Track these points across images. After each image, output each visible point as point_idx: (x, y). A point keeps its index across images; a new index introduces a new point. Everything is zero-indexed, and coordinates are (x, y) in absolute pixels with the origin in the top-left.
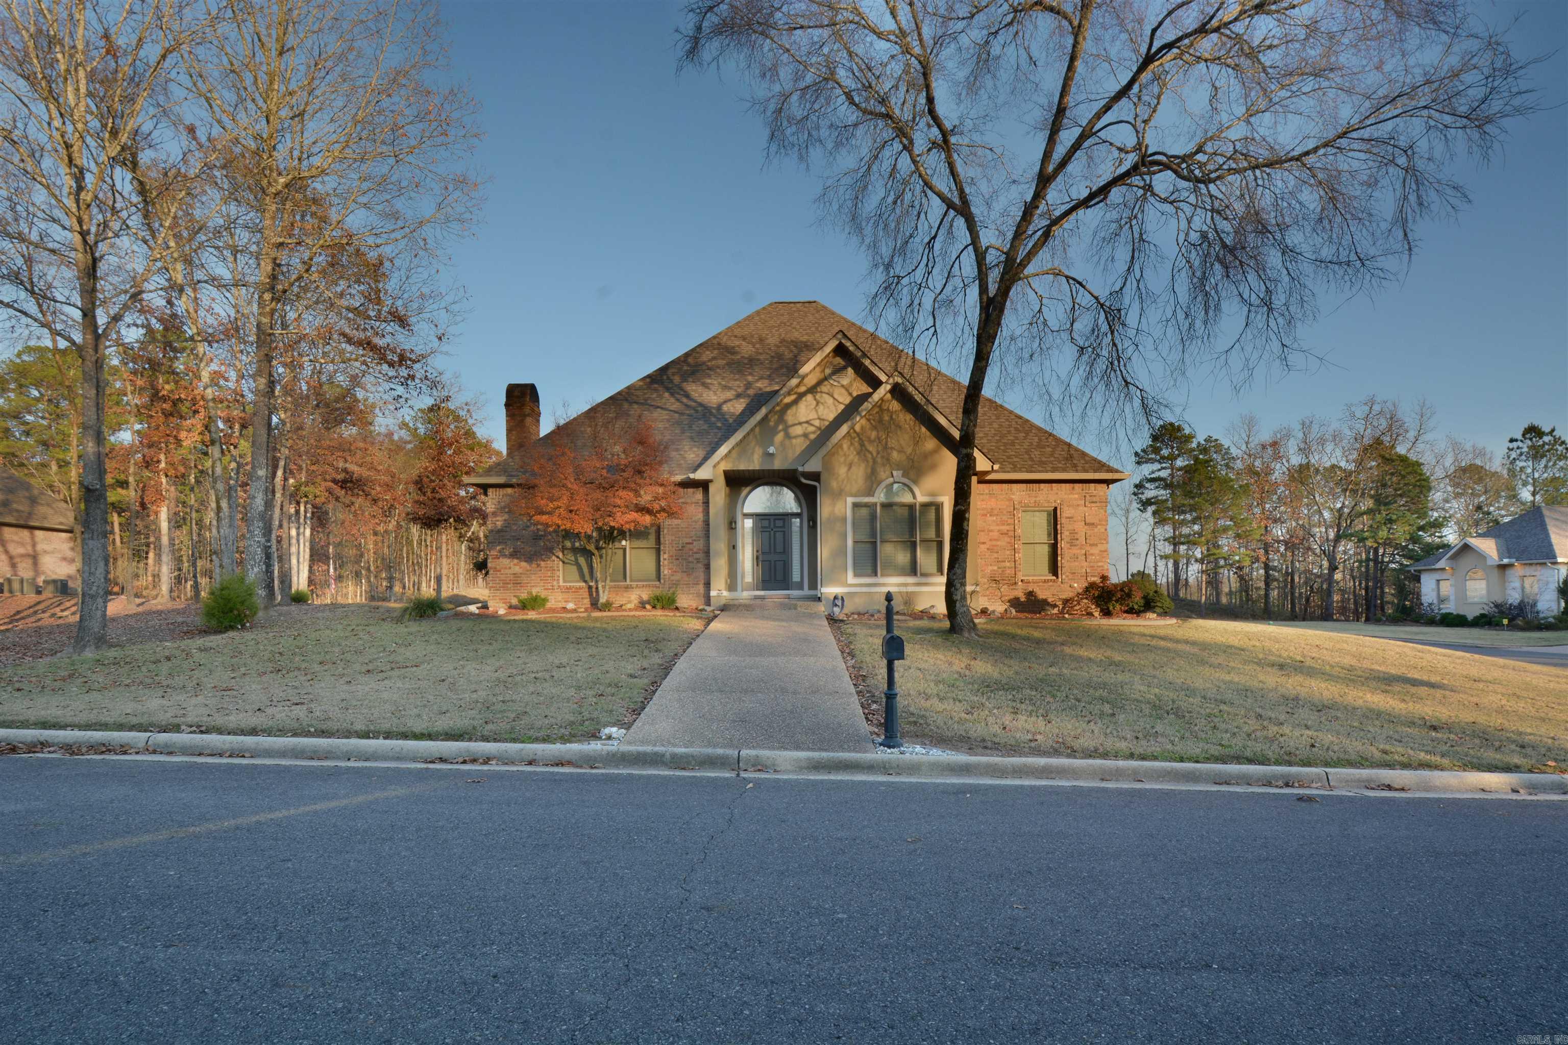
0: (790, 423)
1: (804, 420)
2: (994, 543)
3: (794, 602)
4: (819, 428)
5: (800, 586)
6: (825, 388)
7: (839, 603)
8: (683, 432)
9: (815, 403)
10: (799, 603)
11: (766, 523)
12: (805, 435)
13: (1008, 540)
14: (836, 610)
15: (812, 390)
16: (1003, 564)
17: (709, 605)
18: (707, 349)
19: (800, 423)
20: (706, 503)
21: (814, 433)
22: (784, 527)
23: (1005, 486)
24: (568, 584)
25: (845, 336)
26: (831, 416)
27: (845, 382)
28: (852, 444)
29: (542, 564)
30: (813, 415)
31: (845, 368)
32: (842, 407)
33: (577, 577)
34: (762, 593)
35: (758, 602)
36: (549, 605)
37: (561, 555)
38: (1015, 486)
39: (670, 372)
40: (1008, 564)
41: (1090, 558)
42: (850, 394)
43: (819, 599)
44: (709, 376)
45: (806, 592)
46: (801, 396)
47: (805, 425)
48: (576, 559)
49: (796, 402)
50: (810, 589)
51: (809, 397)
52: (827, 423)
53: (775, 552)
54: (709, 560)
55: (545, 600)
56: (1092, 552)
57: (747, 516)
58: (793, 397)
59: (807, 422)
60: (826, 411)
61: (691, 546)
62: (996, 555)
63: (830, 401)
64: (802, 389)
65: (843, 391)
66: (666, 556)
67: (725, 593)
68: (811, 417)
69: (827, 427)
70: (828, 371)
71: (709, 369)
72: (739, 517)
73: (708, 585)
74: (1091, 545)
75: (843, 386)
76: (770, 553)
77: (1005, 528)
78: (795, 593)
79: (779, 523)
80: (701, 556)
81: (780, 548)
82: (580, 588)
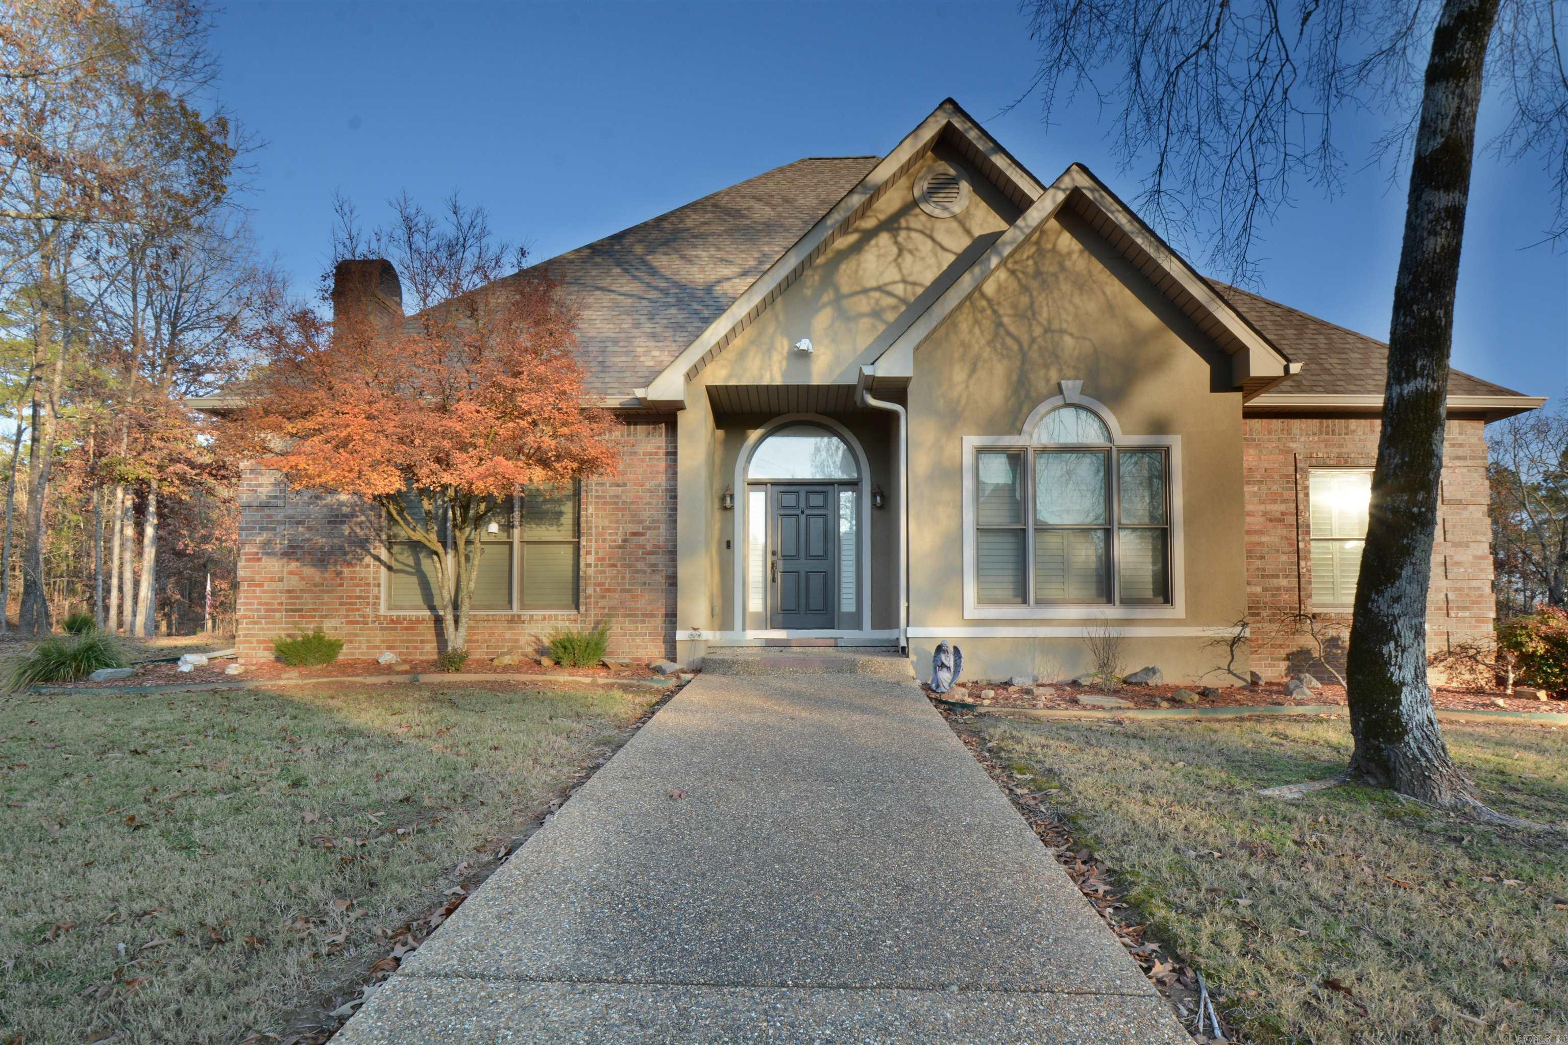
0: (845, 289)
1: (873, 283)
2: (1255, 538)
3: (847, 656)
4: (903, 300)
5: (855, 622)
6: (916, 221)
7: (949, 660)
8: (637, 325)
9: (895, 250)
10: (862, 658)
11: (790, 500)
12: (876, 314)
13: (1285, 532)
14: (945, 676)
15: (891, 225)
16: (1275, 582)
17: (674, 660)
18: (695, 211)
19: (865, 291)
20: (672, 454)
21: (894, 308)
22: (825, 507)
23: (1277, 423)
24: (395, 613)
25: (959, 110)
26: (928, 277)
27: (957, 208)
28: (977, 322)
29: (346, 571)
30: (892, 274)
31: (951, 182)
32: (951, 258)
33: (419, 600)
34: (780, 634)
35: (774, 653)
36: (344, 655)
37: (384, 554)
38: (1297, 425)
39: (627, 242)
40: (1284, 582)
41: (1453, 571)
42: (968, 232)
43: (904, 652)
44: (695, 247)
45: (868, 633)
46: (869, 235)
47: (876, 295)
48: (418, 563)
49: (857, 248)
50: (877, 625)
51: (884, 239)
52: (920, 291)
53: (808, 556)
54: (675, 567)
55: (334, 647)
56: (1457, 558)
57: (756, 484)
58: (852, 238)
59: (878, 288)
60: (918, 267)
61: (641, 540)
62: (1259, 563)
63: (926, 246)
64: (869, 223)
65: (954, 225)
66: (591, 559)
67: (709, 635)
68: (887, 278)
69: (919, 299)
70: (922, 186)
71: (695, 237)
72: (739, 487)
73: (672, 617)
74: (1456, 545)
75: (955, 217)
76: (797, 556)
77: (1277, 508)
78: (847, 635)
79: (816, 500)
80: (660, 560)
81: (816, 548)
82: (419, 621)
